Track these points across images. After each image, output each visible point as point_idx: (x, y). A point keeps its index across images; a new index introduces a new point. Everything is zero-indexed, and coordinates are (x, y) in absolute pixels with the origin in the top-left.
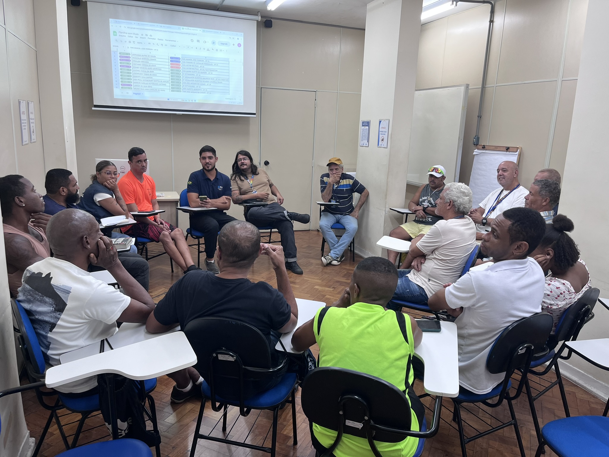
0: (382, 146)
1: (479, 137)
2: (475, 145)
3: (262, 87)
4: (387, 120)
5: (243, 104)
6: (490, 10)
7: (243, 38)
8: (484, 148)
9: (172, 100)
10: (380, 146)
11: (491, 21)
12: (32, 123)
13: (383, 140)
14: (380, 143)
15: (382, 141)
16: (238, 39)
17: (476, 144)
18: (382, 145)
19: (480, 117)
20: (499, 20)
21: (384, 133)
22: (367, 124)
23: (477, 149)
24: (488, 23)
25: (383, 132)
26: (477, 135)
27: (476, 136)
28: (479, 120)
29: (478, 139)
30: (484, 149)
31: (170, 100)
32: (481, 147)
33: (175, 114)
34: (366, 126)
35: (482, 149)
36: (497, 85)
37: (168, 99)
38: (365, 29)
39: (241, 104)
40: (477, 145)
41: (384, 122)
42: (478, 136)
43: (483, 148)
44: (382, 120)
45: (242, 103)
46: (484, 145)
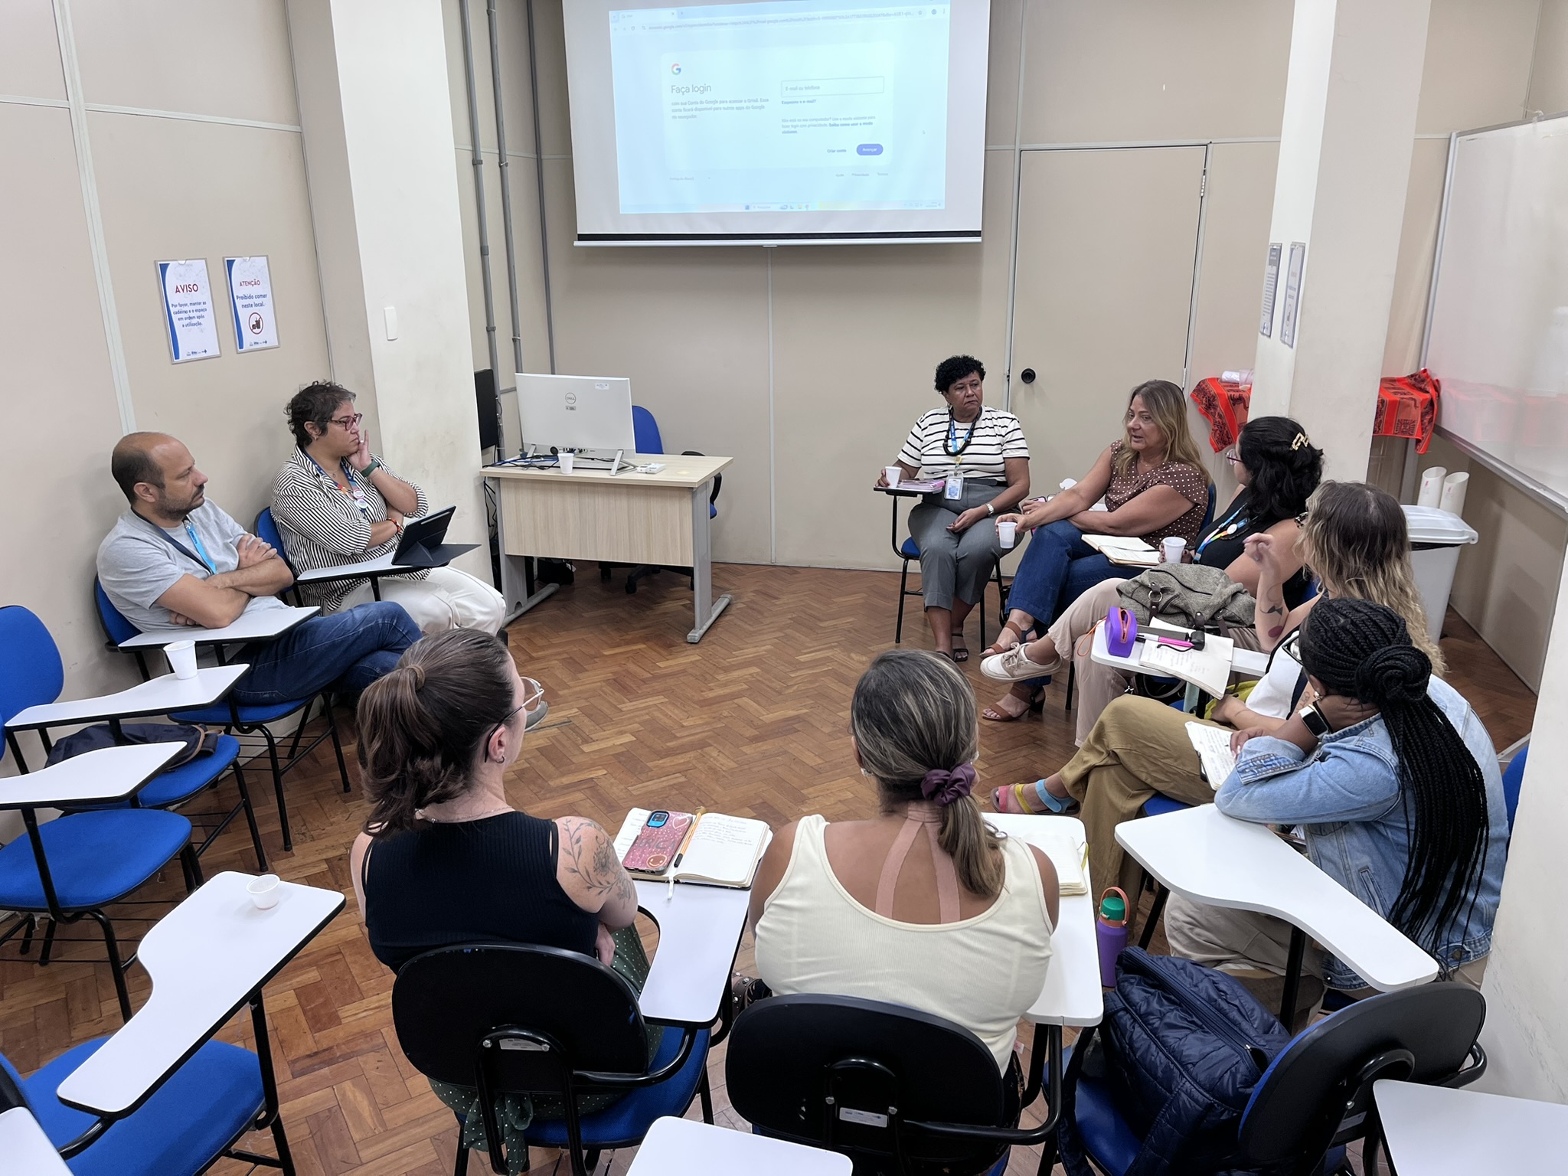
3: (1022, 148)
4: (1300, 246)
5: (943, 207)
7: (948, 8)
9: (757, 210)
12: (248, 306)
13: (1288, 319)
14: (1285, 325)
15: (1288, 322)
18: (1286, 334)
21: (1293, 293)
22: (1276, 257)
25: (1292, 289)
31: (752, 210)
33: (760, 247)
34: (1275, 263)
37: (747, 208)
39: (938, 208)
45: (939, 205)
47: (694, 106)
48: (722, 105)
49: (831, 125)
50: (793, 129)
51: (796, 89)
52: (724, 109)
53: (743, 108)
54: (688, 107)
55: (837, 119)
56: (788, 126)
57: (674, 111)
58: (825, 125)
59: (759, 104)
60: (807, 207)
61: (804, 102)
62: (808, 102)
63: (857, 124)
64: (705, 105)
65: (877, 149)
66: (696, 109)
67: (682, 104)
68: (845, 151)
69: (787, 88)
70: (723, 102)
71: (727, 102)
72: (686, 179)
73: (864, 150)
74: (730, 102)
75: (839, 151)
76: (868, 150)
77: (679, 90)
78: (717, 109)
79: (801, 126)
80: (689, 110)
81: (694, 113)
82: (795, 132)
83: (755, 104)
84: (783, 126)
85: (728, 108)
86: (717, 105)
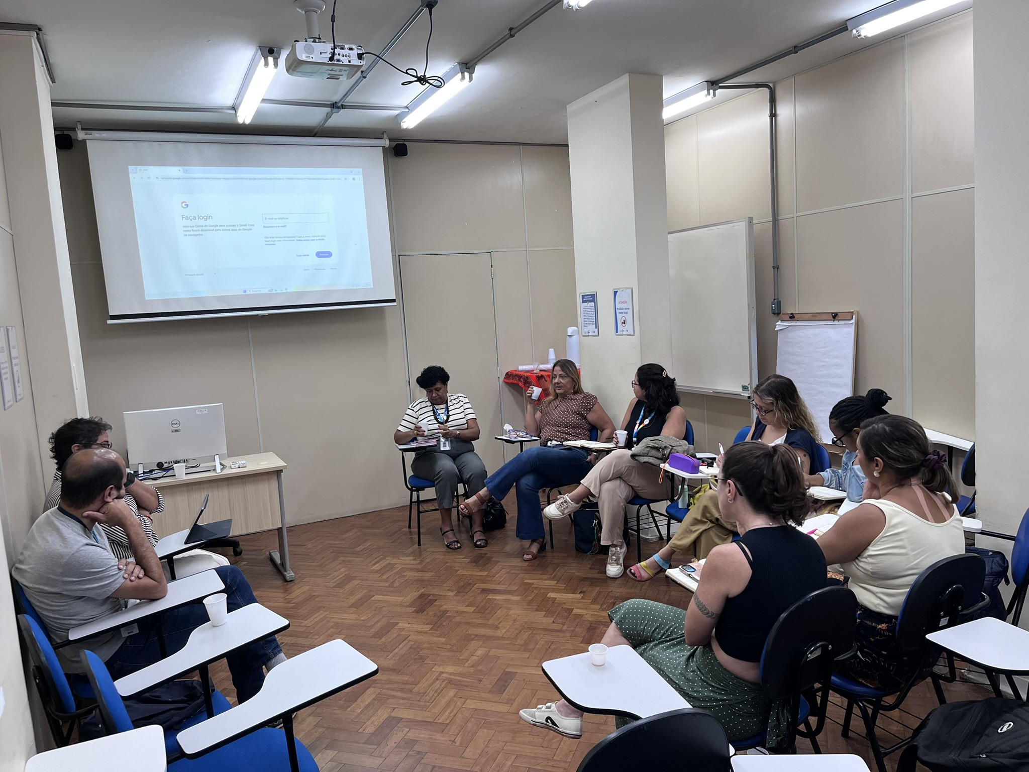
0: (624, 333)
1: (780, 301)
2: (775, 314)
3: (400, 254)
4: (626, 288)
5: (372, 286)
6: (769, 98)
7: (361, 177)
8: (792, 317)
9: (252, 293)
10: (621, 333)
11: (773, 115)
12: (15, 365)
13: (624, 322)
14: (620, 327)
15: (624, 325)
16: (354, 179)
17: (776, 312)
18: (623, 331)
19: (776, 268)
20: (785, 111)
21: (626, 311)
22: (591, 298)
23: (780, 321)
24: (768, 119)
25: (623, 309)
26: (776, 298)
27: (774, 300)
28: (776, 273)
29: (779, 303)
30: (794, 319)
31: (248, 292)
32: (787, 317)
33: (257, 316)
34: (590, 301)
35: (790, 319)
36: (798, 215)
37: (244, 291)
38: (568, 145)
39: (369, 287)
40: (778, 314)
41: (623, 292)
42: (778, 299)
43: (790, 317)
44: (619, 289)
45: (370, 285)
46: (792, 314)
47: (200, 228)
48: (221, 228)
49: (297, 240)
50: (272, 243)
51: (272, 219)
52: (223, 230)
53: (237, 230)
54: (195, 228)
55: (301, 237)
56: (269, 241)
57: (184, 231)
58: (294, 240)
59: (248, 227)
60: (286, 289)
61: (278, 227)
62: (281, 226)
63: (314, 240)
64: (209, 228)
65: (329, 254)
66: (202, 230)
67: (190, 227)
68: (308, 255)
69: (266, 218)
70: (222, 226)
71: (224, 226)
72: (197, 275)
73: (320, 254)
74: (227, 226)
75: (304, 256)
76: (323, 255)
77: (187, 218)
78: (218, 230)
79: (278, 241)
80: (196, 231)
81: (201, 233)
82: (275, 244)
83: (245, 228)
84: (265, 241)
85: (226, 230)
86: (217, 228)
